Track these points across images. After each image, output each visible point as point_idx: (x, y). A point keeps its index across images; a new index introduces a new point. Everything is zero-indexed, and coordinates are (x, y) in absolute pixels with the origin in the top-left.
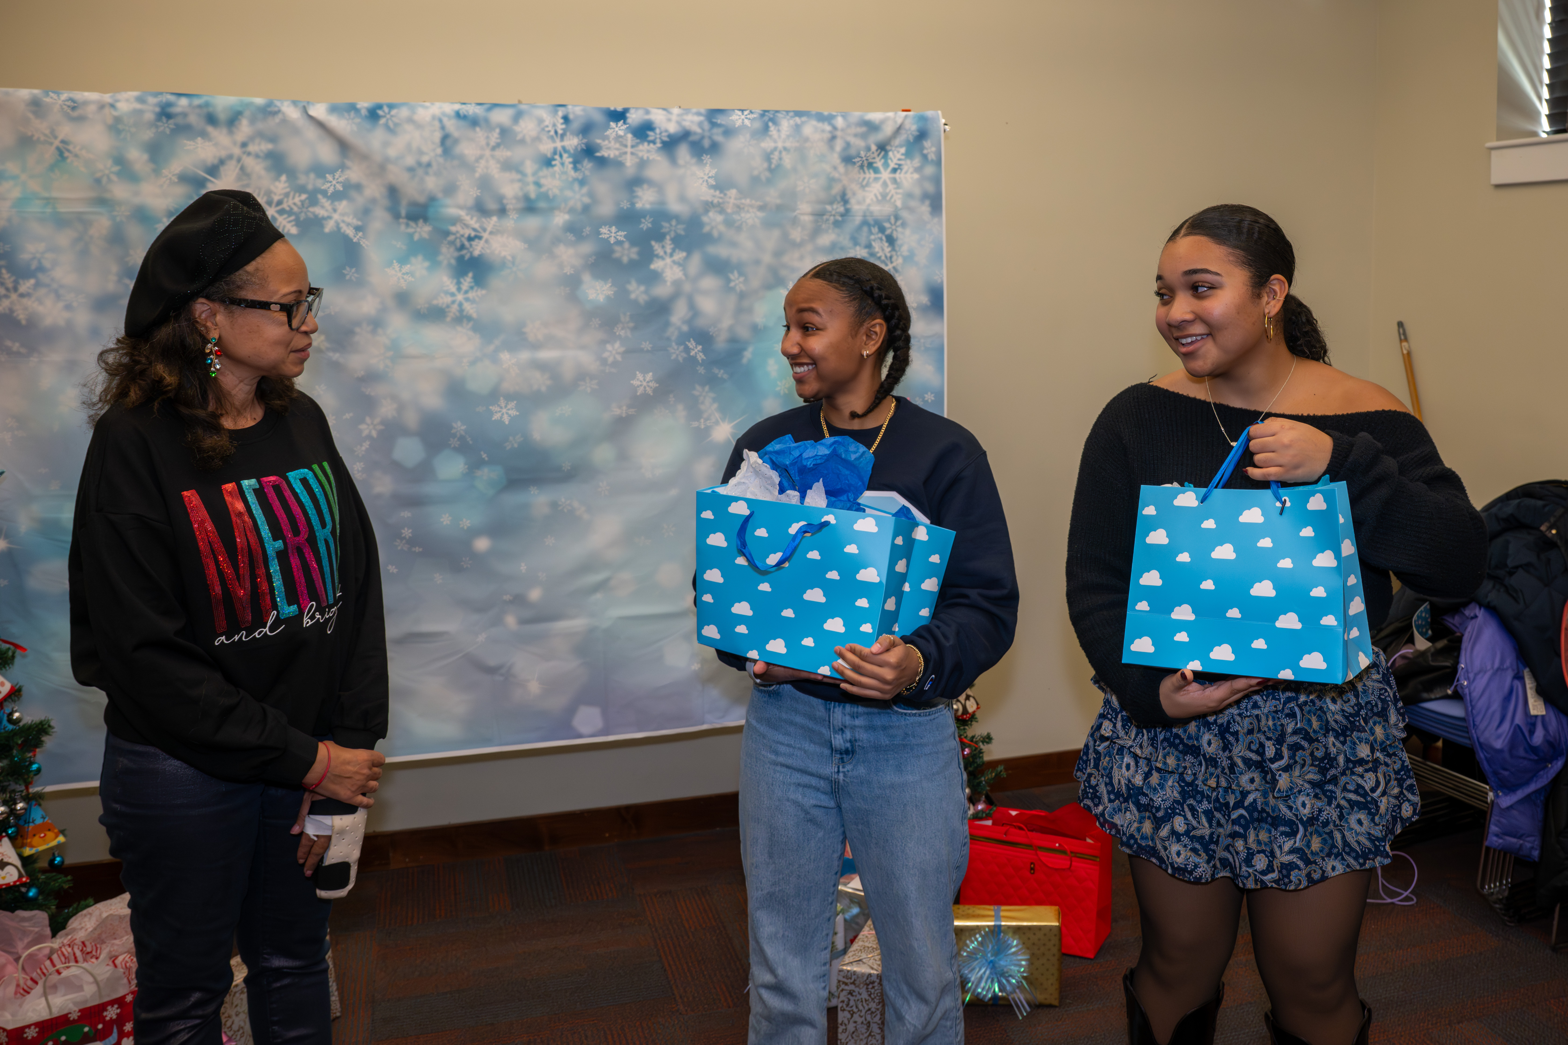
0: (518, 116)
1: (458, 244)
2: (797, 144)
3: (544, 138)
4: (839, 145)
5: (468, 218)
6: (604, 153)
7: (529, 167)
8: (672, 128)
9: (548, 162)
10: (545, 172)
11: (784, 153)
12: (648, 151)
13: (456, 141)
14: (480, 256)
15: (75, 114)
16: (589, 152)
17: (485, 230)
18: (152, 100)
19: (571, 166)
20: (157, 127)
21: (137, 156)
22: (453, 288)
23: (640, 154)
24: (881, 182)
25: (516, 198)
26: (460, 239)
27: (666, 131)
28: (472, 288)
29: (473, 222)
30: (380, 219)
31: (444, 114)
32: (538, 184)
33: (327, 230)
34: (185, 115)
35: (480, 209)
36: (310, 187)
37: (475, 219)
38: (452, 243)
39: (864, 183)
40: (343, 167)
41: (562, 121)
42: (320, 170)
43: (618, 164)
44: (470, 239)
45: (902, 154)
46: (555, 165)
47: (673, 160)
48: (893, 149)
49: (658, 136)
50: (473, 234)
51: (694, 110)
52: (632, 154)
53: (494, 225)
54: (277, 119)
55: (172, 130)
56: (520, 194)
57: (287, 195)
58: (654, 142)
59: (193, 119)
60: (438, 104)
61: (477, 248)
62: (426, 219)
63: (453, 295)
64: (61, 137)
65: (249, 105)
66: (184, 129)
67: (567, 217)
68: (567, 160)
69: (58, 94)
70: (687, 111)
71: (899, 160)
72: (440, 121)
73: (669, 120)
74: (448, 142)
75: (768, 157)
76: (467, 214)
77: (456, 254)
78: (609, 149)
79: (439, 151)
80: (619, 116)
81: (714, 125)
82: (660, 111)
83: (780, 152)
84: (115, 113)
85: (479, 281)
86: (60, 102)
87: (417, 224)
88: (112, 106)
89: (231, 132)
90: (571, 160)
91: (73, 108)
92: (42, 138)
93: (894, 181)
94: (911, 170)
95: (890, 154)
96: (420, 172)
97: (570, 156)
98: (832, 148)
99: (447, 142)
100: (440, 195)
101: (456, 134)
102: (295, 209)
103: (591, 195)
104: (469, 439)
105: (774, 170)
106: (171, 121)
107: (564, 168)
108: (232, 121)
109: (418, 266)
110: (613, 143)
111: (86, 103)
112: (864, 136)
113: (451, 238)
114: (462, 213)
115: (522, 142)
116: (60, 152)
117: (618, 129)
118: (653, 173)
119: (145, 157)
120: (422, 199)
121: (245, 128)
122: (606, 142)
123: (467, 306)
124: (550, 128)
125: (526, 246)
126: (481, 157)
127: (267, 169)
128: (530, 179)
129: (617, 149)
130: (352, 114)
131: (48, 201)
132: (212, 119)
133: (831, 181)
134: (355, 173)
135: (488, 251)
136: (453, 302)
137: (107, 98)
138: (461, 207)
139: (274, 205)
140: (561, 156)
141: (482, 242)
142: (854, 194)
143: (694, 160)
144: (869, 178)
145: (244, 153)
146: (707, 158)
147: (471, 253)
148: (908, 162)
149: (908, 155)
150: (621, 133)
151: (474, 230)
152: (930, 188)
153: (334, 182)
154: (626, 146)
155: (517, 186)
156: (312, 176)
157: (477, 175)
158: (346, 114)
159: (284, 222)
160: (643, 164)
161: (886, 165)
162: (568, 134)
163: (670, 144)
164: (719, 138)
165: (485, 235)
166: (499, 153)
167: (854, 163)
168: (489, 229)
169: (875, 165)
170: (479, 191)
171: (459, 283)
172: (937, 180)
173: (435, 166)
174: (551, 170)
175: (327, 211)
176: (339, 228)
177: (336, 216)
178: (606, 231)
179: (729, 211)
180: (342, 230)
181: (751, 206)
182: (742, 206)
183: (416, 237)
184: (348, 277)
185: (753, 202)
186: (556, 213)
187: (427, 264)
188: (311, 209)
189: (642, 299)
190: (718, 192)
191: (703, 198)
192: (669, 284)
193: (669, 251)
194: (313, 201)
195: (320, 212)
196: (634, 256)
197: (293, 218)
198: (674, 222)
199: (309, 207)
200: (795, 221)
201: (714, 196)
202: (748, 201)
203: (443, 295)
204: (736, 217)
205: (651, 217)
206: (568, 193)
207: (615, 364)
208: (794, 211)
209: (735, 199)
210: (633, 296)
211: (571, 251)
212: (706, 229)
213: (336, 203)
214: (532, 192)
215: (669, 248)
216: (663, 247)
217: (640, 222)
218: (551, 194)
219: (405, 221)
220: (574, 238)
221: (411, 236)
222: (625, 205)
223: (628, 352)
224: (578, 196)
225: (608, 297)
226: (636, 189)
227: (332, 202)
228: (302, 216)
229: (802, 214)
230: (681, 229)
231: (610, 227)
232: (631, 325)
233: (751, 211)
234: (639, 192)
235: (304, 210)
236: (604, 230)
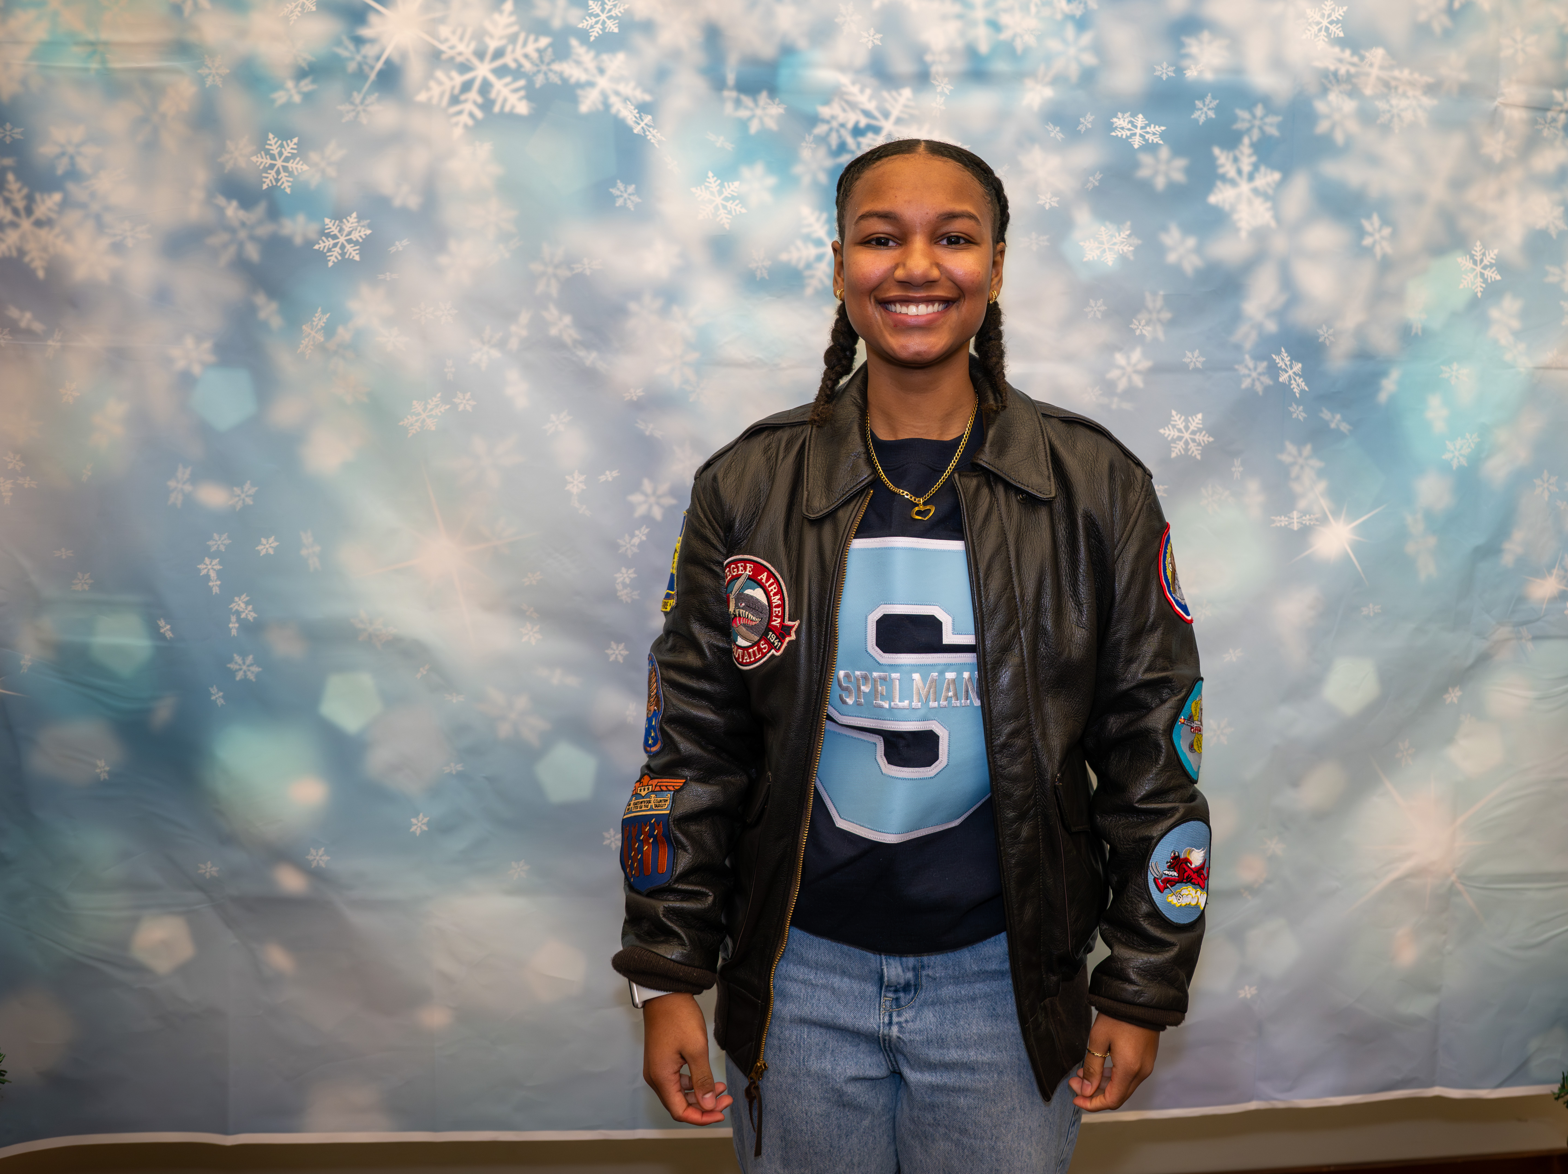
1: (834, 141)
5: (855, 89)
17: (886, 115)
22: (819, 229)
25: (951, 51)
26: (838, 131)
29: (865, 99)
30: (686, 90)
32: (994, 25)
33: (584, 108)
35: (880, 72)
36: (556, 23)
37: (868, 92)
38: (823, 140)
50: (863, 122)
53: (906, 106)
56: (959, 44)
62: (773, 92)
67: (1049, 92)
76: (854, 83)
87: (755, 101)
100: (802, 43)
102: (528, 66)
103: (1099, 48)
105: (1459, 13)
109: (755, 183)
113: (821, 129)
114: (844, 79)
120: (767, 50)
136: (819, 256)
138: (843, 68)
139: (487, 58)
151: (867, 114)
153: (602, 17)
155: (953, 27)
156: (562, 3)
157: (876, 5)
159: (505, 92)
165: (888, 125)
168: (895, 113)
170: (879, 36)
175: (586, 70)
176: (607, 106)
177: (603, 83)
178: (1125, 124)
179: (1368, 91)
180: (614, 110)
181: (1412, 84)
182: (1393, 83)
183: (754, 127)
184: (619, 202)
185: (1416, 76)
186: (1029, 83)
187: (771, 181)
188: (556, 67)
189: (1191, 263)
190: (1347, 53)
191: (1318, 64)
192: (1243, 234)
193: (1246, 168)
194: (561, 51)
195: (572, 72)
196: (1179, 177)
197: (522, 83)
198: (1259, 111)
199: (553, 61)
200: (1494, 119)
201: (1341, 61)
202: (1405, 74)
203: (799, 243)
204: (1381, 105)
205: (1214, 98)
206: (1054, 45)
207: (1130, 393)
208: (1493, 98)
209: (1382, 68)
210: (1172, 258)
211: (1054, 161)
212: (1322, 127)
213: (605, 57)
214: (983, 40)
215: (1247, 162)
216: (1236, 160)
217: (1194, 108)
218: (1019, 45)
219: (734, 94)
220: (1060, 136)
221: (744, 124)
222: (1165, 72)
223: (1157, 370)
224: (1072, 51)
225: (1123, 258)
226: (1187, 40)
227: (598, 54)
228: (539, 81)
229: (1506, 105)
230: (1272, 126)
231: (1134, 115)
232: (1166, 315)
233: (1410, 93)
234: (1193, 46)
235: (544, 68)
236: (1121, 121)
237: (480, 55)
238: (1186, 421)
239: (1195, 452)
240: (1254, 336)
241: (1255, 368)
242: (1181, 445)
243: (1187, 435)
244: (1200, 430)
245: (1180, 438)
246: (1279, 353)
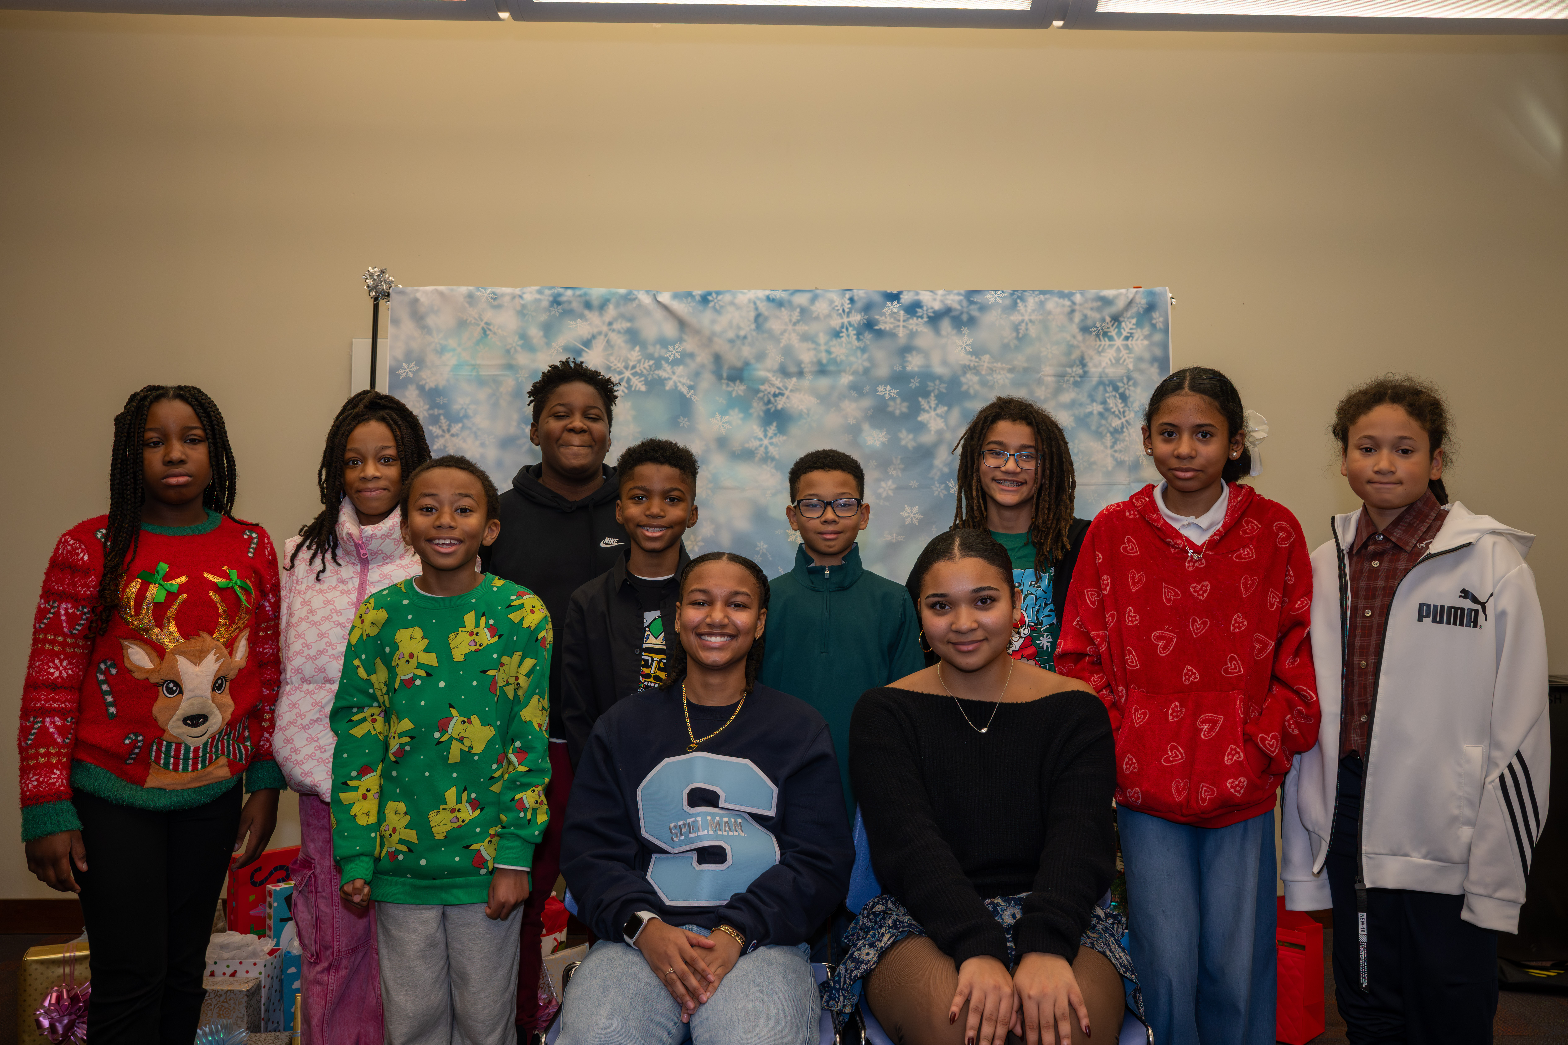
0: (814, 298)
1: (766, 399)
2: (1041, 317)
3: (835, 315)
4: (1077, 317)
6: (881, 326)
7: (822, 338)
8: (937, 306)
9: (837, 334)
10: (835, 342)
11: (1030, 325)
12: (917, 324)
13: (766, 319)
14: (782, 409)
15: (495, 303)
16: (869, 325)
17: (786, 389)
18: (547, 292)
19: (855, 337)
20: (550, 311)
21: (535, 333)
22: (761, 435)
23: (911, 327)
24: (1115, 347)
25: (812, 363)
26: (767, 395)
27: (932, 308)
28: (775, 435)
29: (778, 382)
30: (707, 380)
31: (758, 298)
32: (829, 352)
33: (667, 388)
34: (570, 302)
35: (784, 372)
36: (656, 355)
37: (779, 379)
38: (761, 399)
39: (1100, 349)
40: (681, 340)
41: (848, 302)
42: (664, 342)
43: (893, 335)
44: (775, 395)
45: (1134, 324)
46: (842, 337)
47: (937, 331)
48: (1126, 320)
49: (925, 312)
50: (777, 391)
51: (956, 292)
52: (904, 326)
53: (794, 385)
54: (635, 304)
55: (561, 314)
56: (815, 360)
57: (639, 361)
58: (922, 317)
59: (576, 305)
60: (753, 291)
61: (781, 403)
62: (742, 380)
63: (761, 440)
64: (485, 320)
65: (615, 294)
66: (569, 313)
67: (851, 378)
68: (852, 332)
69: (485, 289)
70: (949, 292)
71: (1131, 329)
72: (755, 303)
73: (935, 300)
74: (761, 320)
75: (1016, 328)
76: (773, 376)
77: (764, 408)
78: (885, 323)
79: (753, 326)
80: (894, 297)
81: (971, 302)
82: (928, 293)
83: (1027, 324)
84: (522, 302)
85: (782, 429)
86: (486, 295)
87: (735, 384)
88: (521, 297)
89: (601, 315)
90: (855, 332)
91: (495, 299)
92: (473, 321)
93: (1127, 347)
94: (1142, 337)
95: (1123, 324)
96: (738, 343)
97: (855, 329)
98: (1071, 320)
99: (759, 319)
100: (753, 361)
101: (766, 313)
102: (645, 372)
103: (870, 360)
104: (769, 556)
105: (1022, 339)
106: (560, 307)
107: (850, 338)
108: (603, 306)
109: (735, 417)
110: (888, 318)
111: (503, 295)
112: (1099, 309)
113: (761, 395)
114: (769, 375)
115: (817, 318)
116: (484, 331)
117: (893, 307)
118: (920, 342)
119: (541, 333)
120: (739, 364)
121: (611, 311)
122: (883, 318)
123: (771, 449)
124: (839, 308)
125: (818, 401)
126: (785, 331)
127: (626, 342)
128: (823, 348)
129: (892, 323)
130: (689, 299)
131: (474, 367)
132: (588, 305)
133: (1071, 347)
134: (689, 345)
135: (789, 405)
136: (761, 446)
137: (517, 291)
138: (768, 371)
139: (630, 368)
140: (847, 329)
141: (784, 398)
142: (1091, 358)
143: (955, 332)
144: (1105, 345)
145: (610, 330)
146: (965, 330)
147: (776, 407)
148: (1139, 330)
149: (1139, 324)
150: (895, 310)
151: (779, 388)
152: (1158, 352)
153: (674, 352)
154: (899, 321)
155: (812, 353)
156: (658, 347)
157: (782, 345)
158: (685, 300)
159: (636, 382)
160: (912, 335)
161: (1119, 334)
162: (853, 311)
163: (935, 319)
164: (975, 313)
165: (787, 393)
166: (798, 328)
167: (1091, 333)
168: (790, 388)
169: (1109, 334)
170: (783, 357)
171: (765, 431)
172: (1165, 346)
173: (749, 338)
174: (839, 340)
175: (668, 373)
176: (676, 387)
177: (674, 378)
178: (882, 389)
179: (983, 373)
180: (679, 389)
181: (1002, 369)
182: (994, 369)
183: (734, 394)
184: (681, 425)
185: (1004, 365)
186: (843, 374)
187: (741, 415)
188: (656, 372)
189: (911, 445)
190: (974, 358)
191: (962, 362)
192: (933, 433)
193: (933, 405)
194: (658, 366)
195: (663, 374)
196: (905, 410)
197: (643, 378)
198: (937, 382)
199: (655, 370)
200: (1040, 382)
201: (971, 361)
202: (999, 365)
203: (753, 440)
204: (989, 378)
205: (918, 378)
206: (853, 359)
207: (888, 498)
208: (1038, 372)
209: (989, 363)
210: (903, 443)
211: (854, 405)
212: (964, 388)
213: (675, 368)
214: (824, 357)
215: (933, 403)
216: (928, 402)
217: (910, 382)
218: (838, 360)
219: (726, 381)
220: (856, 395)
221: (730, 393)
222: (898, 368)
223: (898, 488)
224: (860, 361)
225: (883, 444)
226: (907, 355)
227: (672, 366)
228: (650, 378)
229: (1044, 375)
230: (943, 388)
231: (886, 386)
232: (902, 466)
233: (1002, 372)
234: (909, 358)
235: (652, 373)
236: (881, 389)
237: (626, 368)
238: (911, 509)
239: (916, 522)
240: (939, 474)
241: (940, 487)
242: (909, 519)
243: (912, 515)
244: (917, 513)
245: (909, 516)
246: (949, 481)
